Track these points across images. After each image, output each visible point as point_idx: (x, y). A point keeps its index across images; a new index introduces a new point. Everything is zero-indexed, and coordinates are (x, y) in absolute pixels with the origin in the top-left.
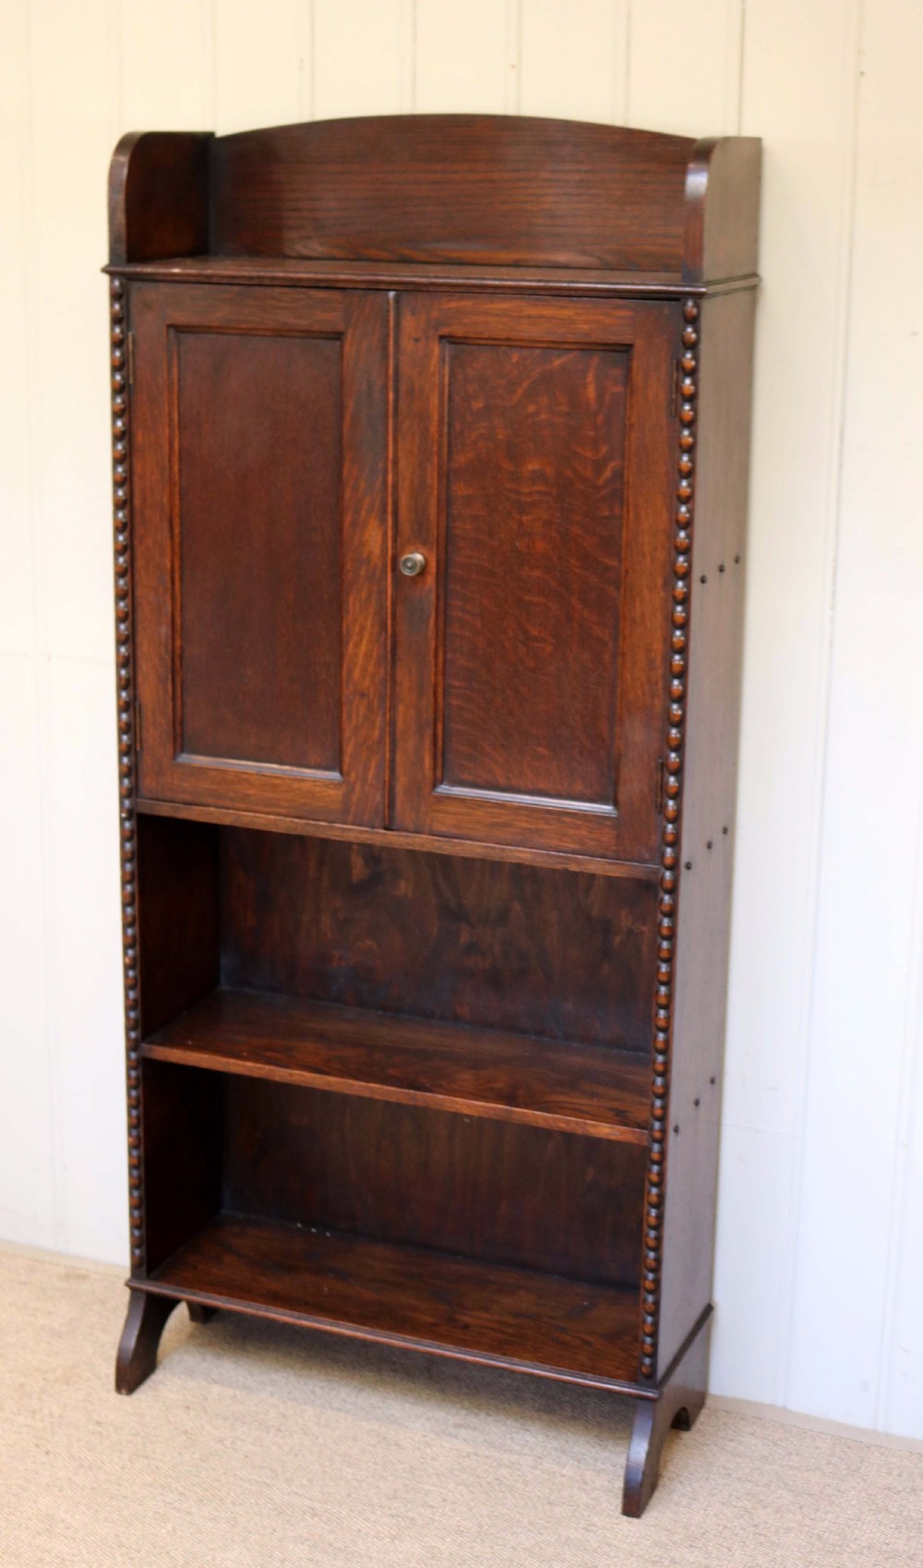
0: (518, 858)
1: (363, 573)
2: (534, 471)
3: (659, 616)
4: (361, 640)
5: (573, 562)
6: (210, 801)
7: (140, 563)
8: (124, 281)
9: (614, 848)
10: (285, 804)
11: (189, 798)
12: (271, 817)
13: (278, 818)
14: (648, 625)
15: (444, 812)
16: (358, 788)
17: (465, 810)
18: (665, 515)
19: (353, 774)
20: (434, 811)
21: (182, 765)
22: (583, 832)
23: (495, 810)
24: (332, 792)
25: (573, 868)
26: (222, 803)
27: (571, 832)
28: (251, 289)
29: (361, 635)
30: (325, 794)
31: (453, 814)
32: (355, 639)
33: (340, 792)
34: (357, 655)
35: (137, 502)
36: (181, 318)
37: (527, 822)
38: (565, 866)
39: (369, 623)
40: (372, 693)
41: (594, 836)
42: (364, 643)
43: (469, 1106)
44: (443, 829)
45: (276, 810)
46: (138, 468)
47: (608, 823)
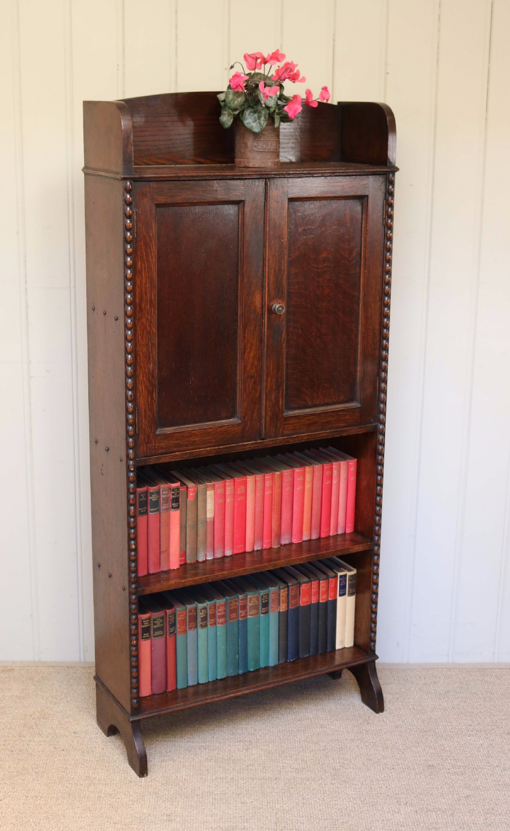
0: (322, 436)
1: (252, 317)
2: (325, 257)
3: (378, 314)
4: (251, 351)
5: (340, 296)
6: (175, 449)
7: (139, 332)
8: (132, 182)
9: (359, 421)
10: (213, 441)
11: (164, 451)
12: (208, 449)
13: (212, 448)
14: (373, 319)
15: (289, 424)
16: (249, 423)
17: (297, 421)
18: (380, 269)
19: (247, 417)
20: (284, 425)
21: (159, 435)
22: (347, 417)
23: (311, 417)
24: (236, 428)
25: (345, 434)
26: (182, 449)
27: (342, 418)
28: (200, 182)
29: (251, 348)
30: (233, 430)
31: (292, 424)
32: (248, 351)
33: (240, 428)
34: (249, 358)
35: (137, 300)
36: (161, 200)
37: (324, 419)
38: (341, 434)
39: (255, 341)
40: (256, 375)
41: (351, 418)
42: (253, 351)
43: (300, 560)
44: (287, 432)
45: (209, 445)
46: (138, 282)
47: (357, 410)
